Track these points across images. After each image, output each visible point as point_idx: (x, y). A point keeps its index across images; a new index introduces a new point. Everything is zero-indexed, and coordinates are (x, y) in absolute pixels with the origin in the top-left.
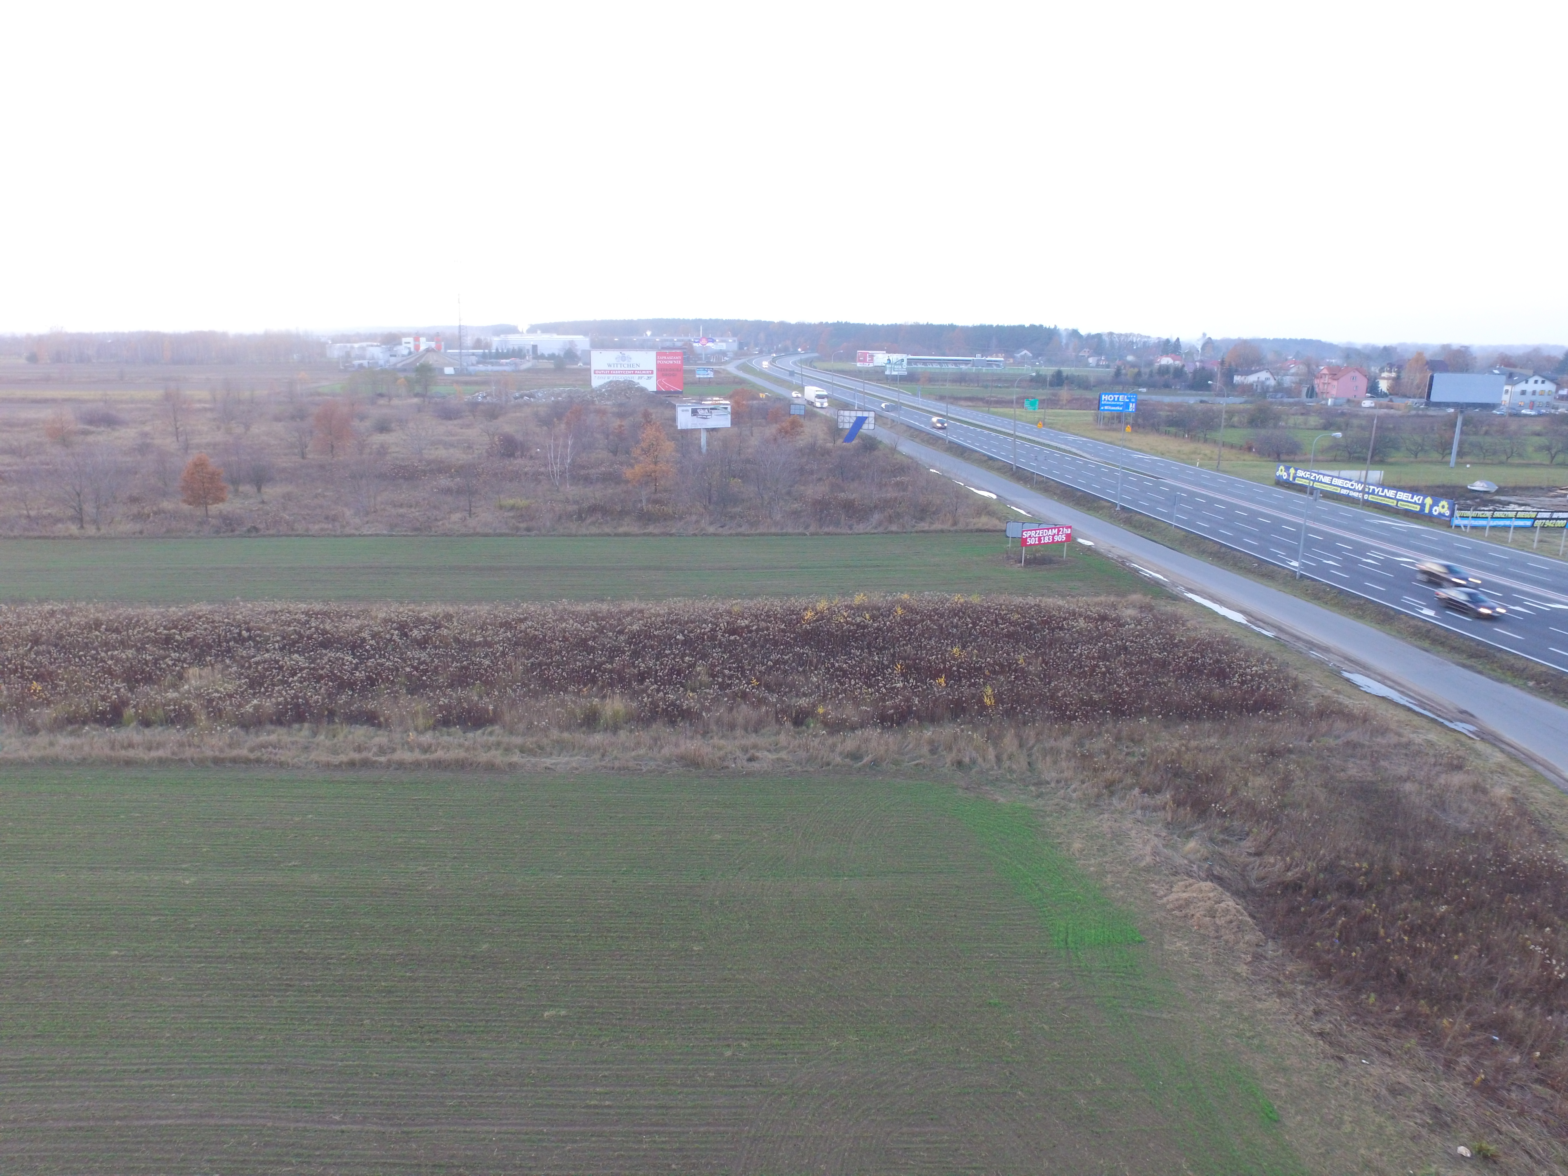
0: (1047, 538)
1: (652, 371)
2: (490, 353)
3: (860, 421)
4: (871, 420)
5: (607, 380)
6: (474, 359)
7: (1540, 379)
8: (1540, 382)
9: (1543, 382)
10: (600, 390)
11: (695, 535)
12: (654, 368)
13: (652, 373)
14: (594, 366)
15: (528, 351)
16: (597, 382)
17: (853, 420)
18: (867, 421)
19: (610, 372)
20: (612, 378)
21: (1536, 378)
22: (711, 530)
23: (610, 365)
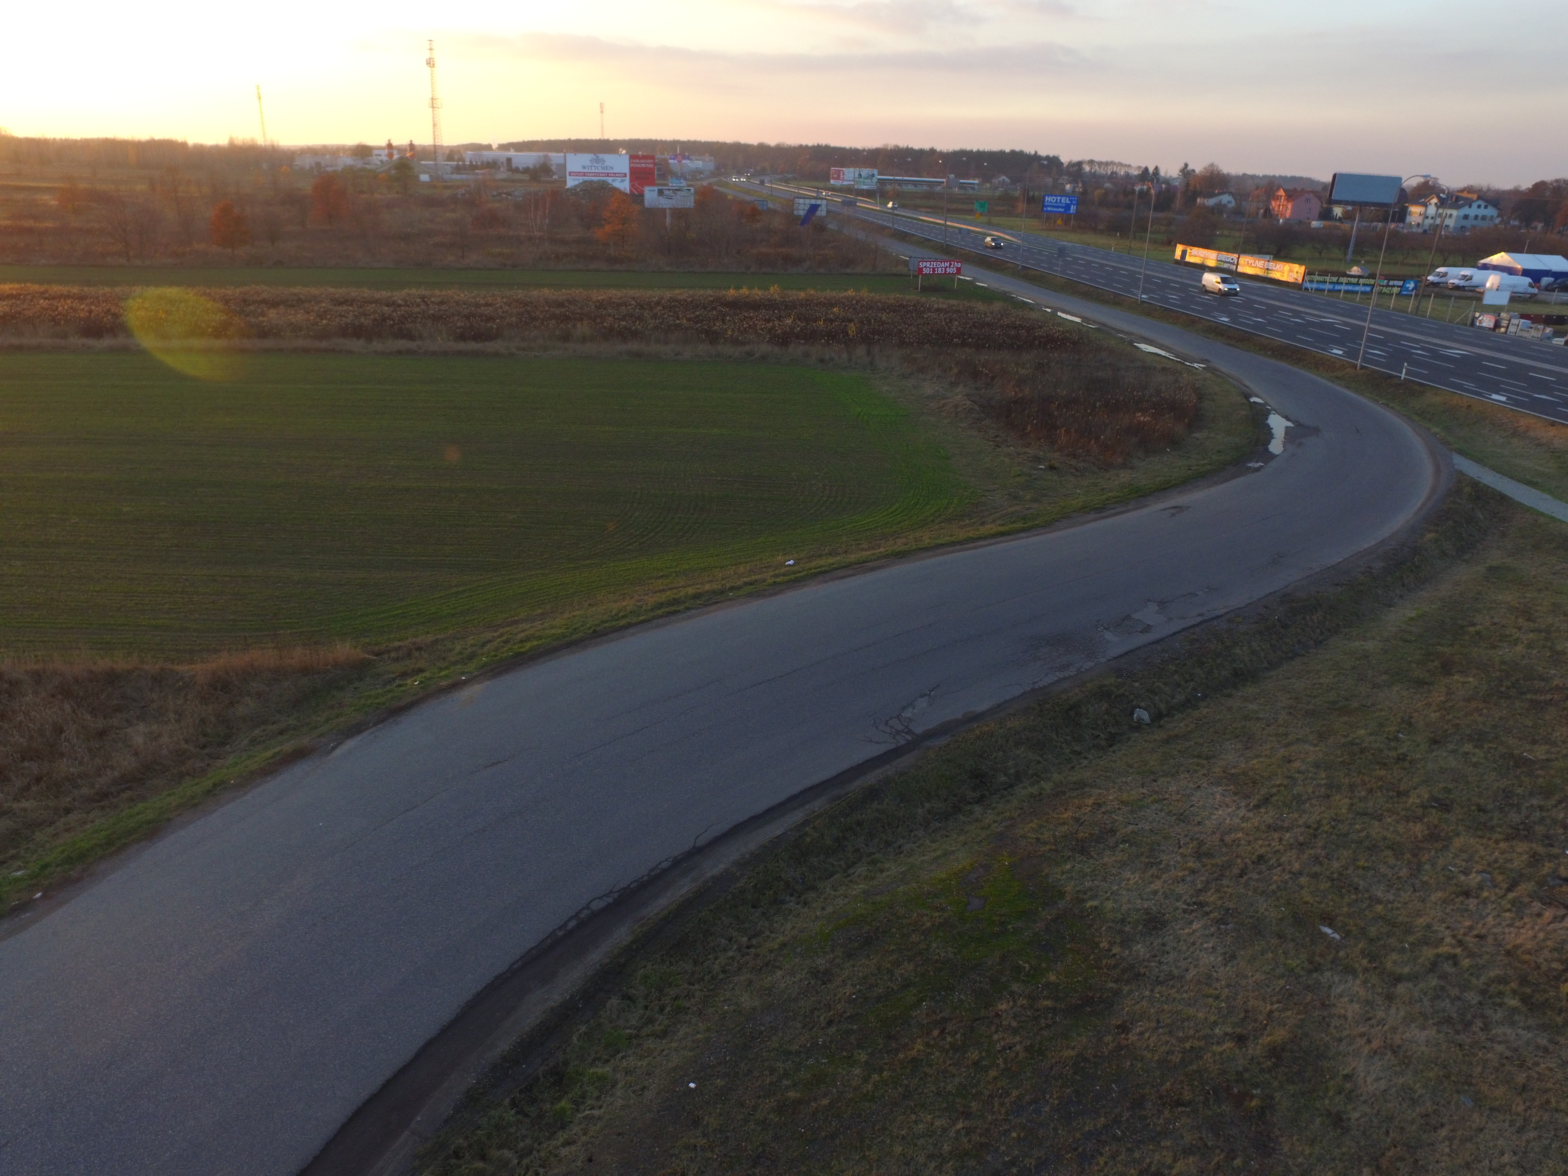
0: (940, 270)
1: (626, 174)
2: (464, 165)
3: (814, 209)
4: (824, 208)
5: (581, 181)
6: (449, 169)
7: (1483, 204)
8: (1483, 207)
9: (1486, 207)
10: (575, 190)
11: (654, 272)
12: (627, 171)
13: (625, 176)
14: (569, 169)
15: (502, 163)
16: (571, 182)
17: (807, 208)
18: (819, 209)
19: (584, 174)
20: (586, 178)
21: (1480, 202)
22: (668, 269)
23: (584, 167)
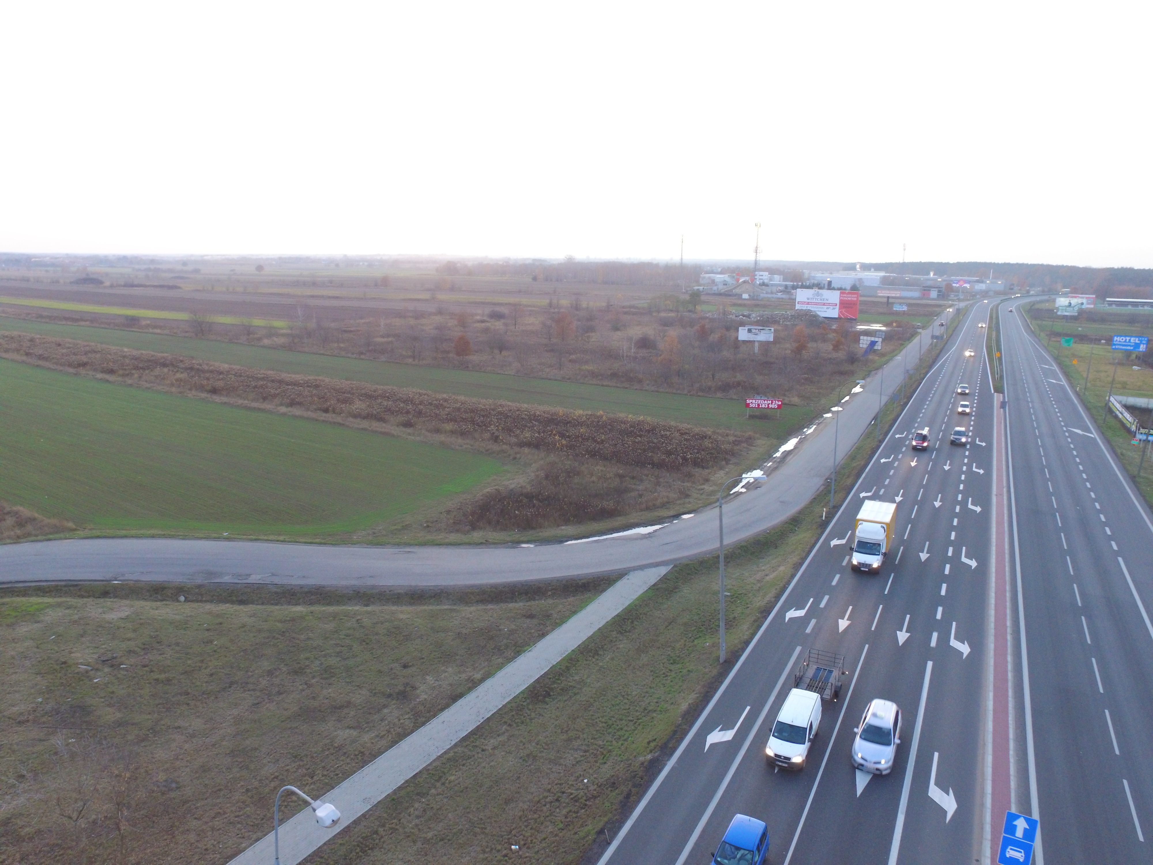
0: (764, 405)
3: (873, 343)
4: (879, 343)
12: (838, 303)
13: (836, 306)
14: (798, 299)
16: (795, 309)
17: (869, 343)
18: (877, 344)
19: (806, 304)
20: (807, 307)
23: (808, 299)
